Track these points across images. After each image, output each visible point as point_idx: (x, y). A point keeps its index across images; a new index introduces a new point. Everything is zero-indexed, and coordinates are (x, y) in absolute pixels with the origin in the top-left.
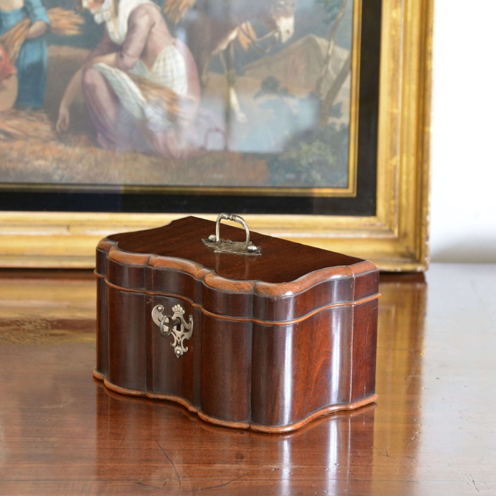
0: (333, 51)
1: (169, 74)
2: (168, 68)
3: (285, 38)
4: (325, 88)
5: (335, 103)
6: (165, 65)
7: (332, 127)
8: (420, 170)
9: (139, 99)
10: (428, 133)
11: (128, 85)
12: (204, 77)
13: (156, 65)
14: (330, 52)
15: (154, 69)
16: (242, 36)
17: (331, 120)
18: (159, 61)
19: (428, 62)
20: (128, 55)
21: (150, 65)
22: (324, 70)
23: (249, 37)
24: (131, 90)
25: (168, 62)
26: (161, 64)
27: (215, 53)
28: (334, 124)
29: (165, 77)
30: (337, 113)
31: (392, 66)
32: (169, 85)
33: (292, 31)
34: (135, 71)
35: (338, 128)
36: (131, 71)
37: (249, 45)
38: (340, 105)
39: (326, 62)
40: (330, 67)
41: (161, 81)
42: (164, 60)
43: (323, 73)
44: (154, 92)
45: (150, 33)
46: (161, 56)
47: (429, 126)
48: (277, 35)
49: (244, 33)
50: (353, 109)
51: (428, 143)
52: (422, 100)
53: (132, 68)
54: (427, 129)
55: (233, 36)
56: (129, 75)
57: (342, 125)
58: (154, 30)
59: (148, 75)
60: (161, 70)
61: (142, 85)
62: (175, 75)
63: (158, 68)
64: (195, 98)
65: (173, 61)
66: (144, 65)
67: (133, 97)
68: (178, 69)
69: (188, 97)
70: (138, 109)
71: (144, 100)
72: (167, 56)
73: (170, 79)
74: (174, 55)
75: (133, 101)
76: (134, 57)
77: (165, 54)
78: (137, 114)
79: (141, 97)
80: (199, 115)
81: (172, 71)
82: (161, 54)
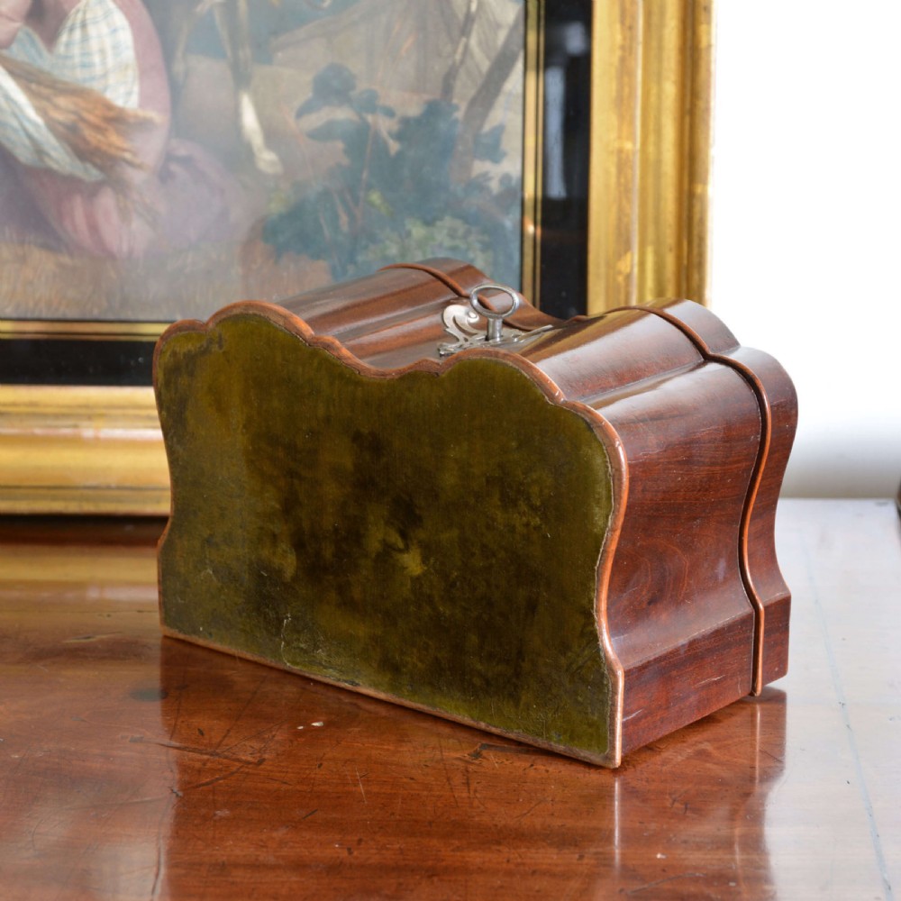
0: (481, 5)
1: (97, 59)
2: (94, 45)
4: (464, 91)
5: (487, 128)
6: (85, 39)
7: (479, 185)
9: (29, 120)
10: (703, 199)
12: (179, 67)
13: (64, 38)
14: (473, 8)
15: (61, 49)
17: (480, 167)
18: (72, 30)
19: (703, 28)
21: (51, 39)
22: (460, 49)
24: (8, 97)
25: (92, 30)
26: (77, 34)
28: (486, 176)
29: (86, 66)
30: (493, 151)
31: (618, 38)
32: (96, 86)
34: (17, 53)
35: (495, 186)
36: (5, 52)
38: (499, 130)
39: (465, 31)
40: (473, 41)
42: (84, 26)
43: (458, 57)
44: (62, 101)
46: (75, 18)
47: (705, 183)
51: (702, 221)
52: (687, 120)
53: (7, 45)
54: (699, 190)
56: (3, 62)
57: (506, 178)
59: (44, 61)
60: (76, 50)
61: (34, 86)
62: (110, 62)
63: (68, 45)
64: (157, 116)
65: (104, 29)
66: (36, 37)
67: (16, 116)
68: (116, 47)
69: (141, 113)
70: (27, 142)
71: (39, 120)
72: (89, 16)
73: (98, 70)
74: (107, 14)
75: (15, 123)
76: (11, 19)
77: (85, 13)
78: (24, 155)
79: (31, 113)
80: (169, 157)
81: (102, 52)
82: (78, 11)
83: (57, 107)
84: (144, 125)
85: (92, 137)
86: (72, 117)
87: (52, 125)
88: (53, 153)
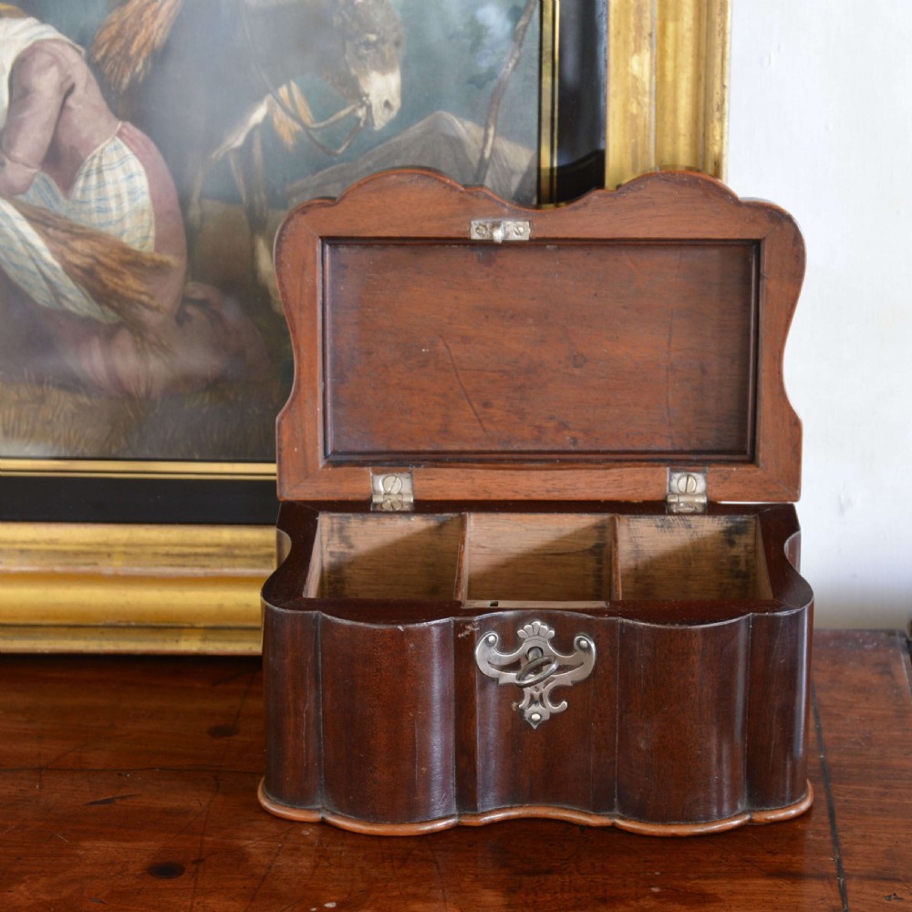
0: (493, 150)
1: (113, 204)
2: (110, 190)
3: (381, 120)
6: (101, 184)
9: (47, 264)
11: (17, 231)
13: (80, 183)
14: (487, 154)
15: (78, 194)
18: (88, 175)
20: (15, 161)
21: (67, 185)
23: (297, 118)
24: (25, 242)
25: (108, 176)
26: (93, 180)
29: (103, 210)
32: (112, 231)
33: (396, 103)
34: (32, 197)
36: (21, 197)
37: (296, 135)
41: (94, 221)
42: (100, 171)
45: (63, 107)
46: (91, 164)
48: (361, 113)
49: (284, 109)
53: (24, 191)
55: (258, 115)
58: (71, 102)
59: (62, 207)
60: (92, 195)
61: (50, 231)
62: (127, 206)
63: (84, 190)
64: (174, 260)
65: (121, 176)
66: (53, 183)
67: (33, 260)
68: (131, 193)
69: (157, 257)
70: (44, 284)
71: (57, 264)
72: (104, 162)
73: (114, 215)
74: (123, 160)
75: (32, 267)
76: (28, 166)
77: (101, 158)
78: (41, 297)
79: (48, 256)
80: (185, 300)
81: (118, 196)
82: (94, 157)
83: (74, 251)
84: (159, 268)
85: (110, 281)
86: (89, 261)
87: (69, 268)
88: (70, 297)
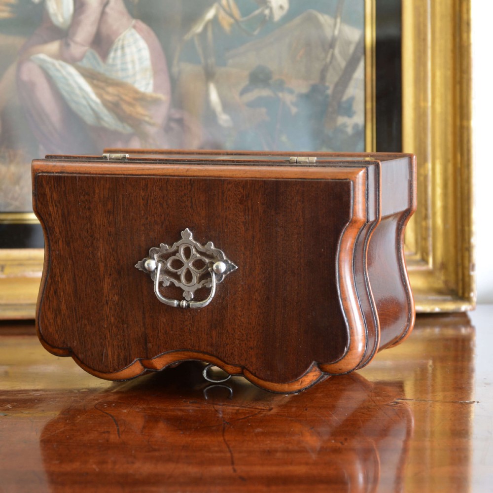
0: (340, 31)
1: (130, 66)
2: (128, 58)
3: (278, 15)
4: (332, 78)
5: (345, 98)
6: (124, 55)
7: (341, 130)
8: (459, 179)
9: (92, 100)
11: (76, 83)
12: (175, 70)
13: (112, 55)
14: (336, 32)
15: (110, 61)
16: (222, 14)
17: (341, 120)
18: (116, 50)
20: (76, 43)
21: (104, 55)
22: (329, 56)
23: (231, 15)
24: (81, 89)
25: (127, 50)
26: (119, 53)
27: (187, 37)
28: (345, 125)
29: (124, 70)
30: (348, 111)
32: (129, 81)
33: (286, 6)
34: (86, 63)
35: (350, 130)
36: (79, 64)
37: (231, 25)
38: (351, 100)
39: (332, 45)
40: (337, 51)
41: (119, 75)
42: (123, 48)
43: (328, 60)
44: (111, 90)
45: (103, 13)
46: (118, 44)
47: (469, 120)
48: (267, 12)
49: (225, 10)
50: (369, 106)
51: (469, 141)
53: (81, 59)
55: (210, 14)
56: (78, 68)
57: (356, 126)
58: (108, 10)
59: (102, 68)
60: (118, 62)
61: (95, 82)
62: (137, 67)
63: (114, 58)
64: (164, 96)
65: (134, 49)
66: (97, 56)
67: (84, 98)
68: (140, 59)
69: (154, 95)
70: (91, 112)
71: (98, 100)
72: (126, 42)
73: (130, 72)
74: (136, 41)
75: (84, 102)
76: (83, 45)
77: (123, 40)
78: (89, 119)
79: (94, 97)
80: (170, 119)
81: (133, 62)
82: (119, 40)
83: (108, 93)
84: (156, 101)
86: (116, 98)
87: (105, 103)
88: (106, 119)
